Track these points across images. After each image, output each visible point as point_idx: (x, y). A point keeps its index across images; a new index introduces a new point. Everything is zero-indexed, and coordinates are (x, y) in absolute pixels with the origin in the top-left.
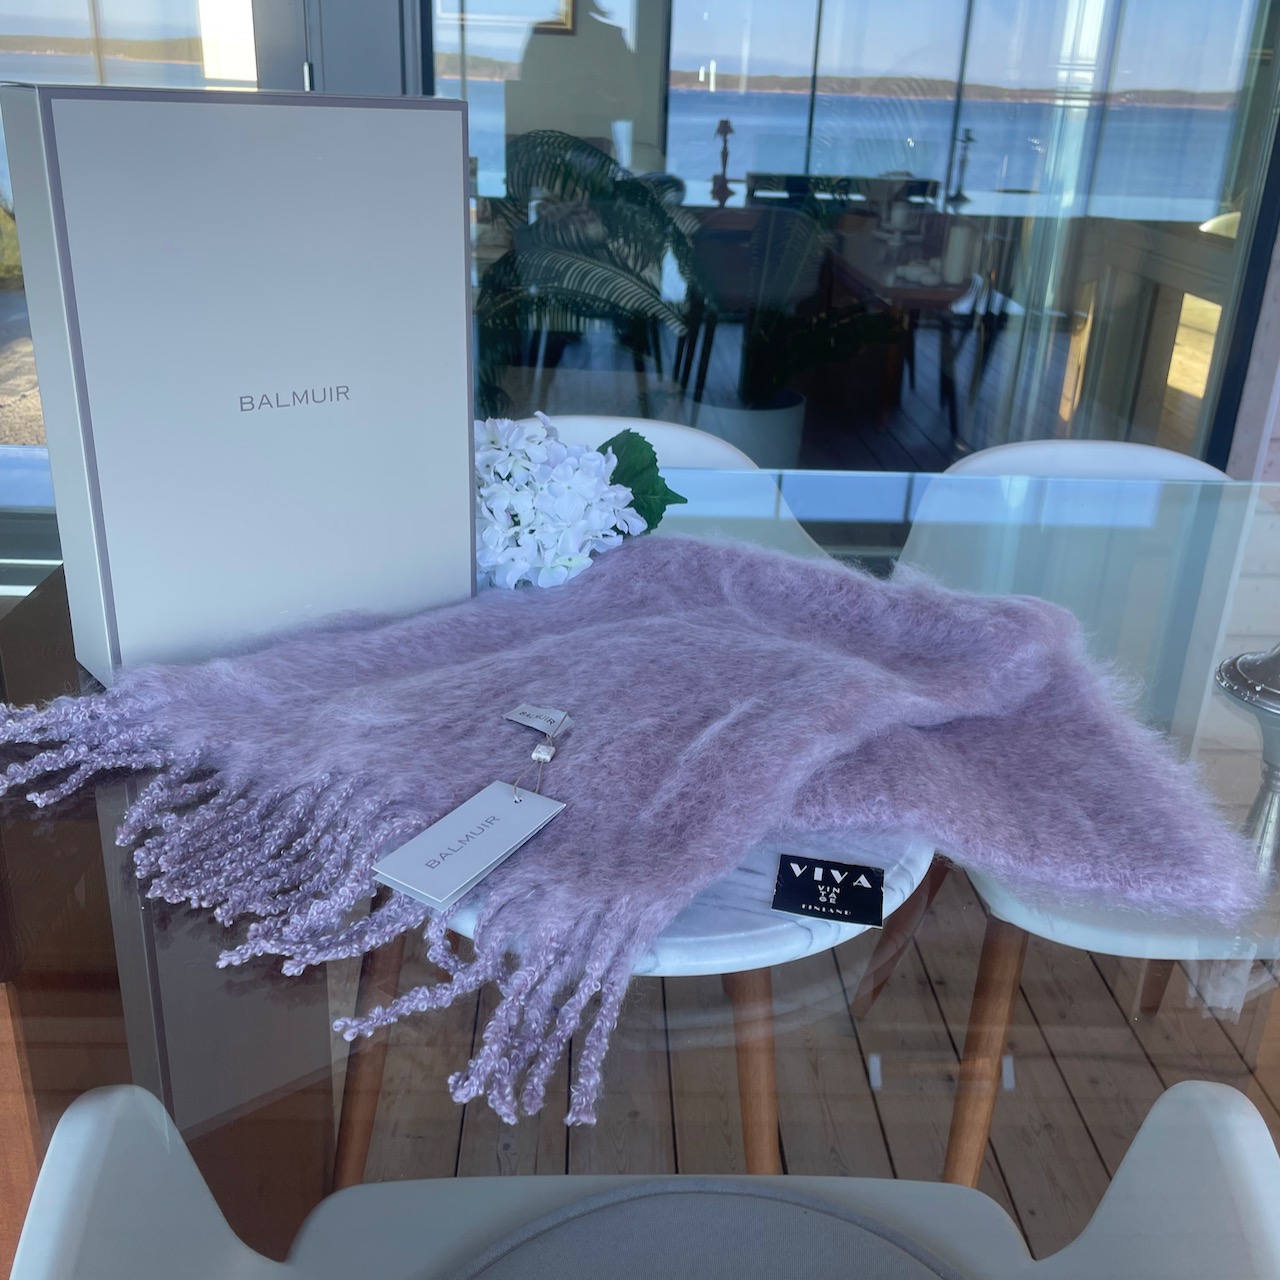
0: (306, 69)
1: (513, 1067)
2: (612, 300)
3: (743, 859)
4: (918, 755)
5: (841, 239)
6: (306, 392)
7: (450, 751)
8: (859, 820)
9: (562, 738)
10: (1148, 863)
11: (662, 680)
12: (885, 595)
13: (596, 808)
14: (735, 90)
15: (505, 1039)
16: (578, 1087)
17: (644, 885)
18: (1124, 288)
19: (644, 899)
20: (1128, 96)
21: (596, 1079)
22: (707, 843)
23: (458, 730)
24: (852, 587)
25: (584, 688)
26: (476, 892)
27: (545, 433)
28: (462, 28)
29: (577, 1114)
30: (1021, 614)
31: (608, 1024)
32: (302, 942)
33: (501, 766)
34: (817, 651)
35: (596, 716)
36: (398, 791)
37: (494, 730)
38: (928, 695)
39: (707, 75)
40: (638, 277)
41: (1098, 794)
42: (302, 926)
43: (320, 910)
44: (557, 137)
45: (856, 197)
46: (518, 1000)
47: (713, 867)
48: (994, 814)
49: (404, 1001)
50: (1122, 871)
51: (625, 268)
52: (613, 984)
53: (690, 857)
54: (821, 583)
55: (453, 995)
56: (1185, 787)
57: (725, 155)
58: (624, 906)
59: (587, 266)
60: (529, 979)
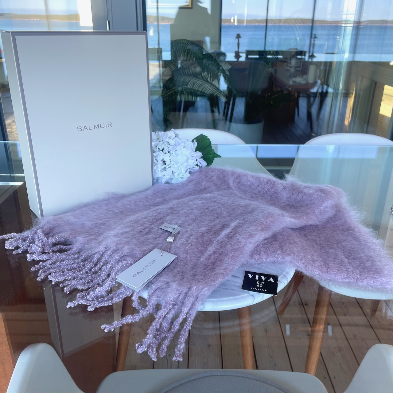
0: (107, 22)
1: (157, 342)
2: (203, 91)
3: (234, 273)
4: (291, 238)
5: (276, 70)
6: (98, 125)
7: (142, 239)
8: (271, 260)
9: (177, 234)
10: (365, 273)
11: (209, 215)
12: (282, 185)
13: (187, 257)
14: (243, 24)
15: (155, 332)
16: (177, 348)
17: (201, 283)
18: (365, 83)
19: (201, 287)
20: (365, 22)
21: (183, 345)
22: (222, 268)
23: (145, 232)
24: (271, 183)
25: (184, 218)
26: (148, 285)
27: (175, 135)
28: (158, 8)
29: (176, 357)
30: (326, 191)
31: (188, 327)
32: (93, 300)
33: (158, 244)
34: (259, 205)
35: (187, 227)
36: (126, 252)
37: (156, 232)
38: (294, 218)
39: (234, 20)
40: (211, 84)
41: (350, 250)
42: (93, 295)
43: (99, 290)
44: (185, 41)
45: (280, 57)
46: (160, 320)
47: (224, 276)
48: (315, 258)
49: (124, 319)
50: (356, 276)
51: (207, 81)
52: (190, 314)
53: (216, 273)
54: (262, 181)
55: (139, 318)
56: (378, 248)
57: (238, 45)
58: (195, 290)
59: (195, 81)
60: (163, 313)
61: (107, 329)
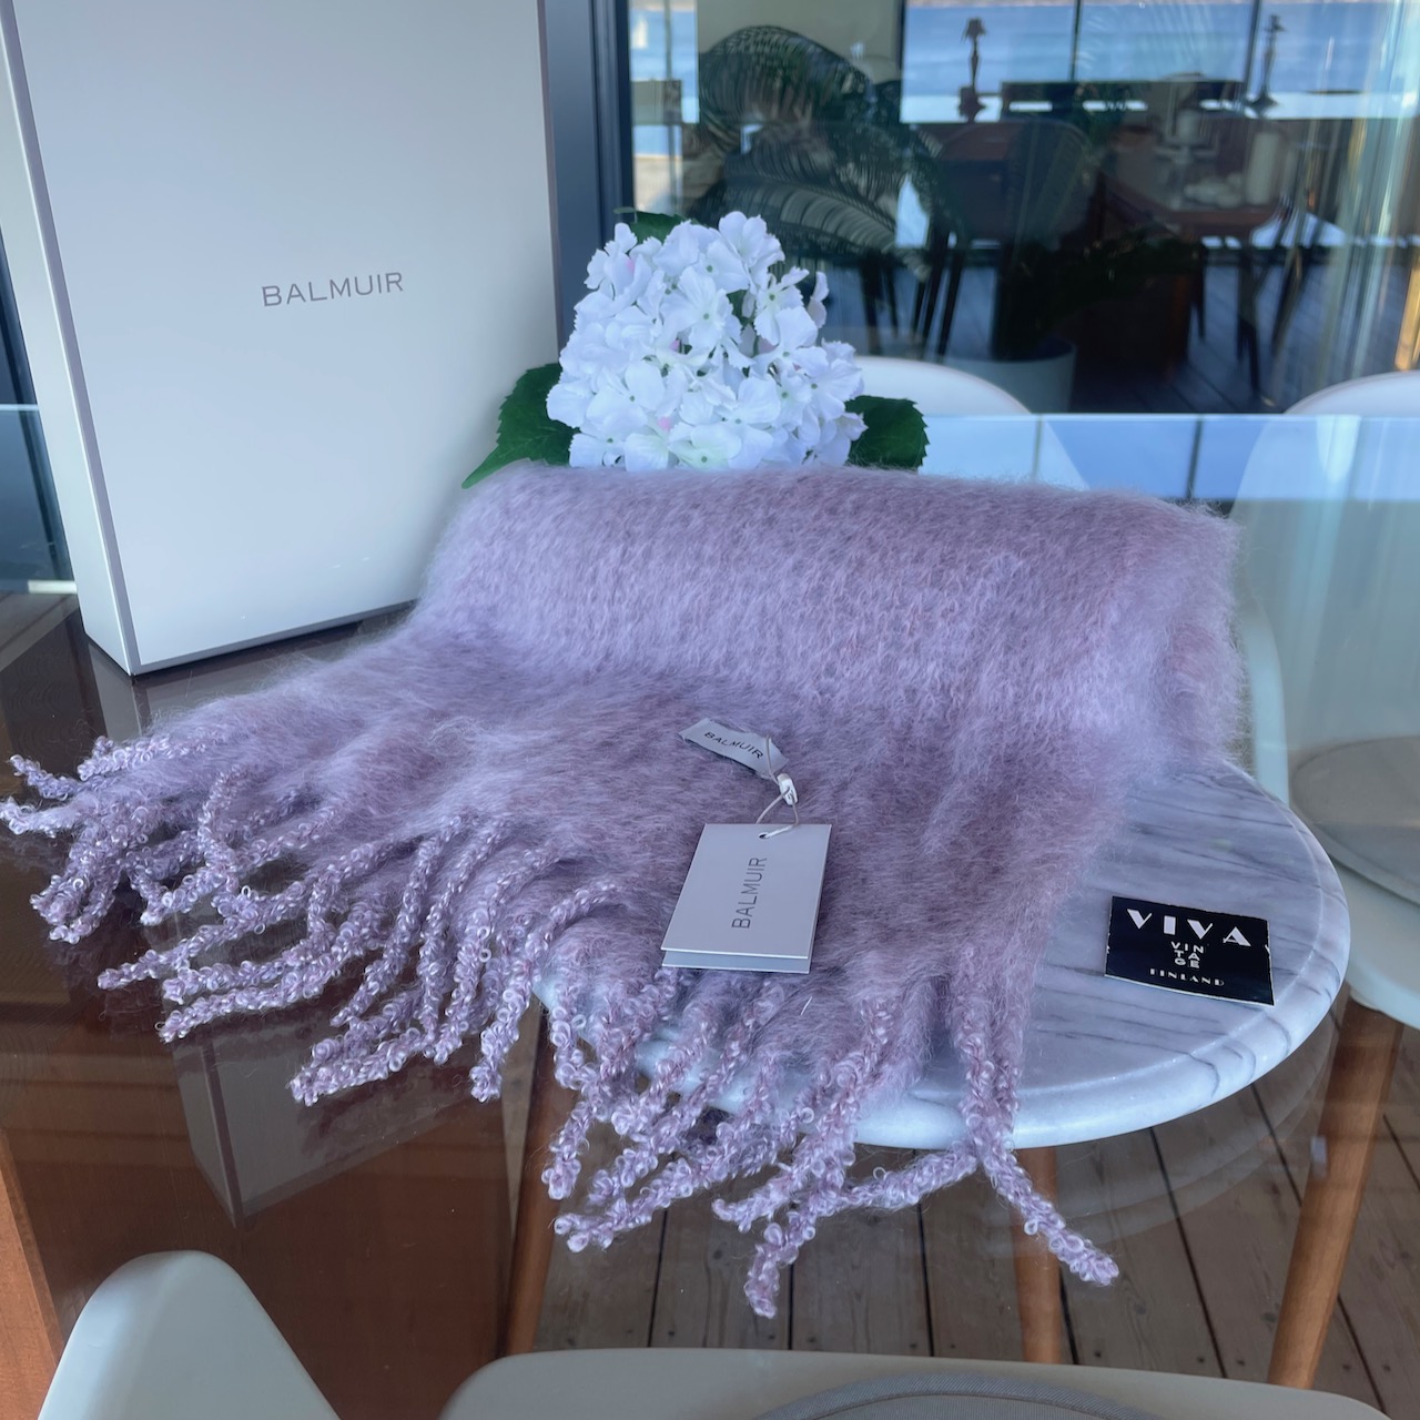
5: (1113, 157)
6: (347, 281)
40: (871, 206)
44: (775, 33)
45: (1136, 106)
51: (856, 196)
57: (975, 60)
59: (810, 195)
61: (583, 1236)
